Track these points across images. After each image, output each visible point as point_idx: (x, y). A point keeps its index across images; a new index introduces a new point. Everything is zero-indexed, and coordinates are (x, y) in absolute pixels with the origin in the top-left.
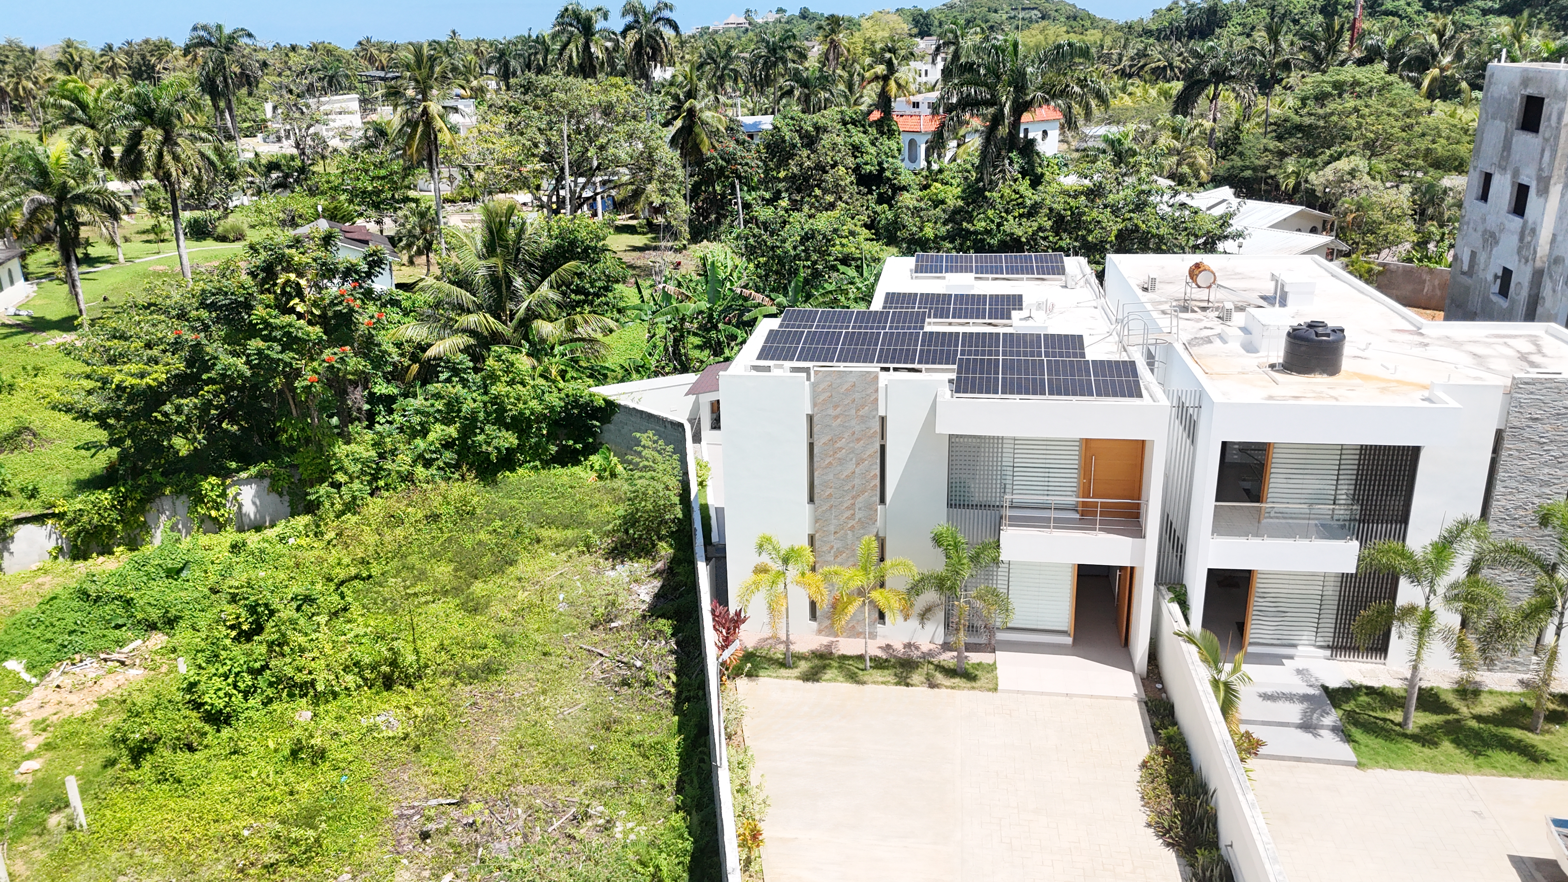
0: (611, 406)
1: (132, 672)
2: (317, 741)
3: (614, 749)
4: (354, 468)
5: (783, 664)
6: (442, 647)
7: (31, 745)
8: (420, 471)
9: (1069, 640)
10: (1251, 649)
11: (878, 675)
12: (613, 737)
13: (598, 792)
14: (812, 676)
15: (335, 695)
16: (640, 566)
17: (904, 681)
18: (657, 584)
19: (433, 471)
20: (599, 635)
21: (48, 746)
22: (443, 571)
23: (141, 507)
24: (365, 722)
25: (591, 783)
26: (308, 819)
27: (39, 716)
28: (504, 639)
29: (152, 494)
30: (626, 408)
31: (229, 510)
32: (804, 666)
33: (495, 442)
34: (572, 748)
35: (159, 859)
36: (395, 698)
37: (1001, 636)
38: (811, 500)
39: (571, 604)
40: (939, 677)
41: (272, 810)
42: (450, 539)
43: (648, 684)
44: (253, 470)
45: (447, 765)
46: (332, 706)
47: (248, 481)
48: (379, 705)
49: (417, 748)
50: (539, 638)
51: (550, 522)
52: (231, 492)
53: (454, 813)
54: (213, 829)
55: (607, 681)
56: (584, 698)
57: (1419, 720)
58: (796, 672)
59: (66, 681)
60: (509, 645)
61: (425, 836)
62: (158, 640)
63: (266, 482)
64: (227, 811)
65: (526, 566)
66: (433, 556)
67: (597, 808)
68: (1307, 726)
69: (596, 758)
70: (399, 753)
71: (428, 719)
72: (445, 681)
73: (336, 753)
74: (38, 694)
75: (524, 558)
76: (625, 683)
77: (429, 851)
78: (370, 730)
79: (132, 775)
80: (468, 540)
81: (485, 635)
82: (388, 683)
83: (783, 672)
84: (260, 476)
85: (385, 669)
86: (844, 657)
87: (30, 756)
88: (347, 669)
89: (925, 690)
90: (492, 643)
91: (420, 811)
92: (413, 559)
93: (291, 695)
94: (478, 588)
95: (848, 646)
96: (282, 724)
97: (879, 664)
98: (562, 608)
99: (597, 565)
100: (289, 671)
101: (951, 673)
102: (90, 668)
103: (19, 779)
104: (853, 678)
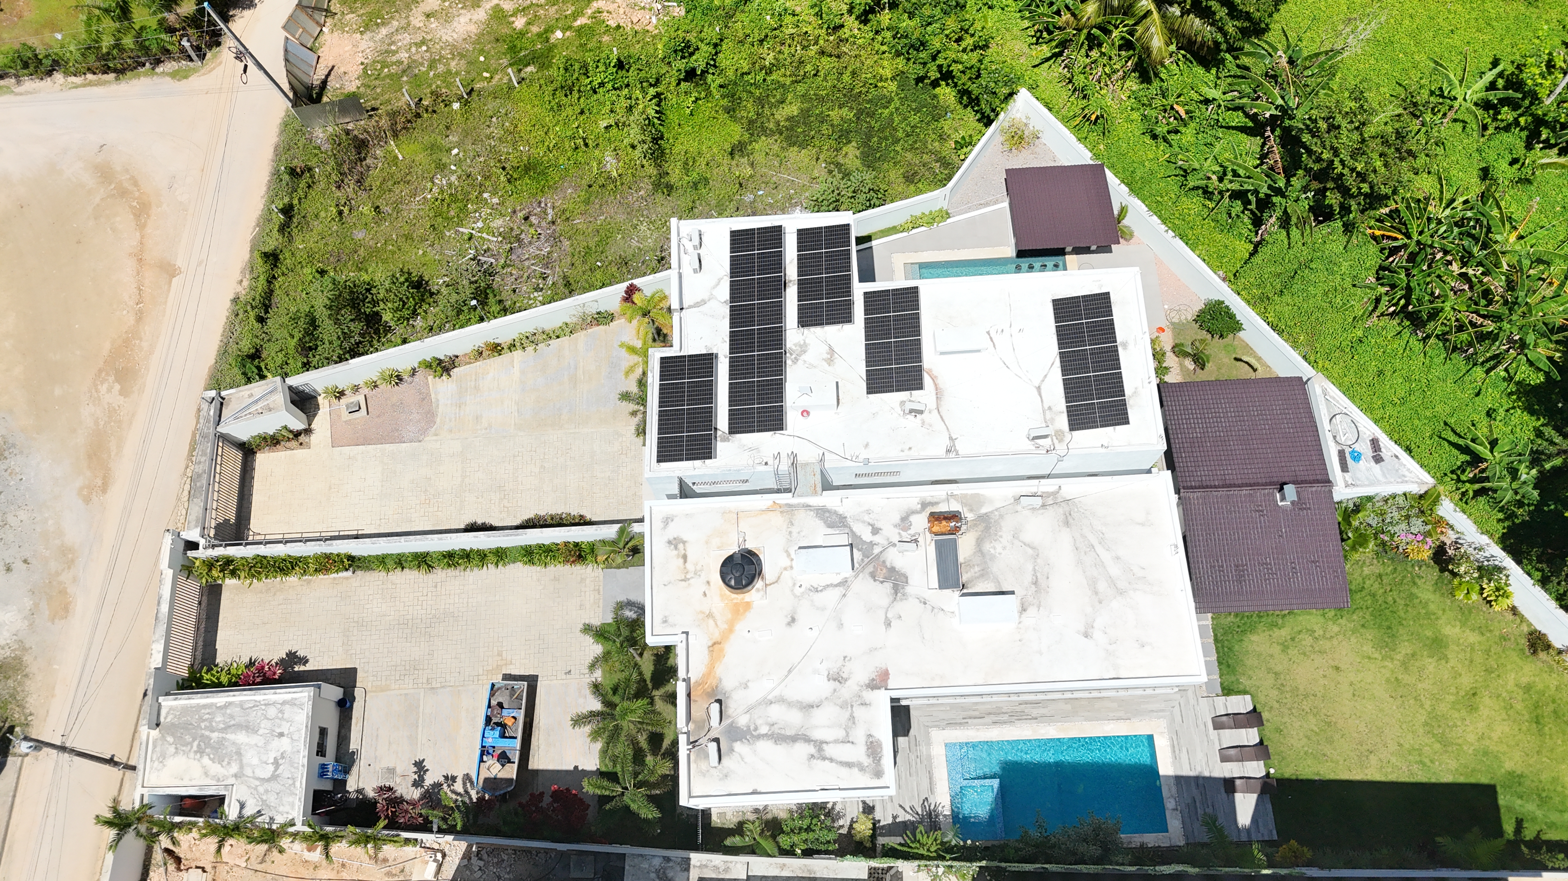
7: (579, 22)
61: (526, 219)
67: (550, 281)
87: (570, 28)
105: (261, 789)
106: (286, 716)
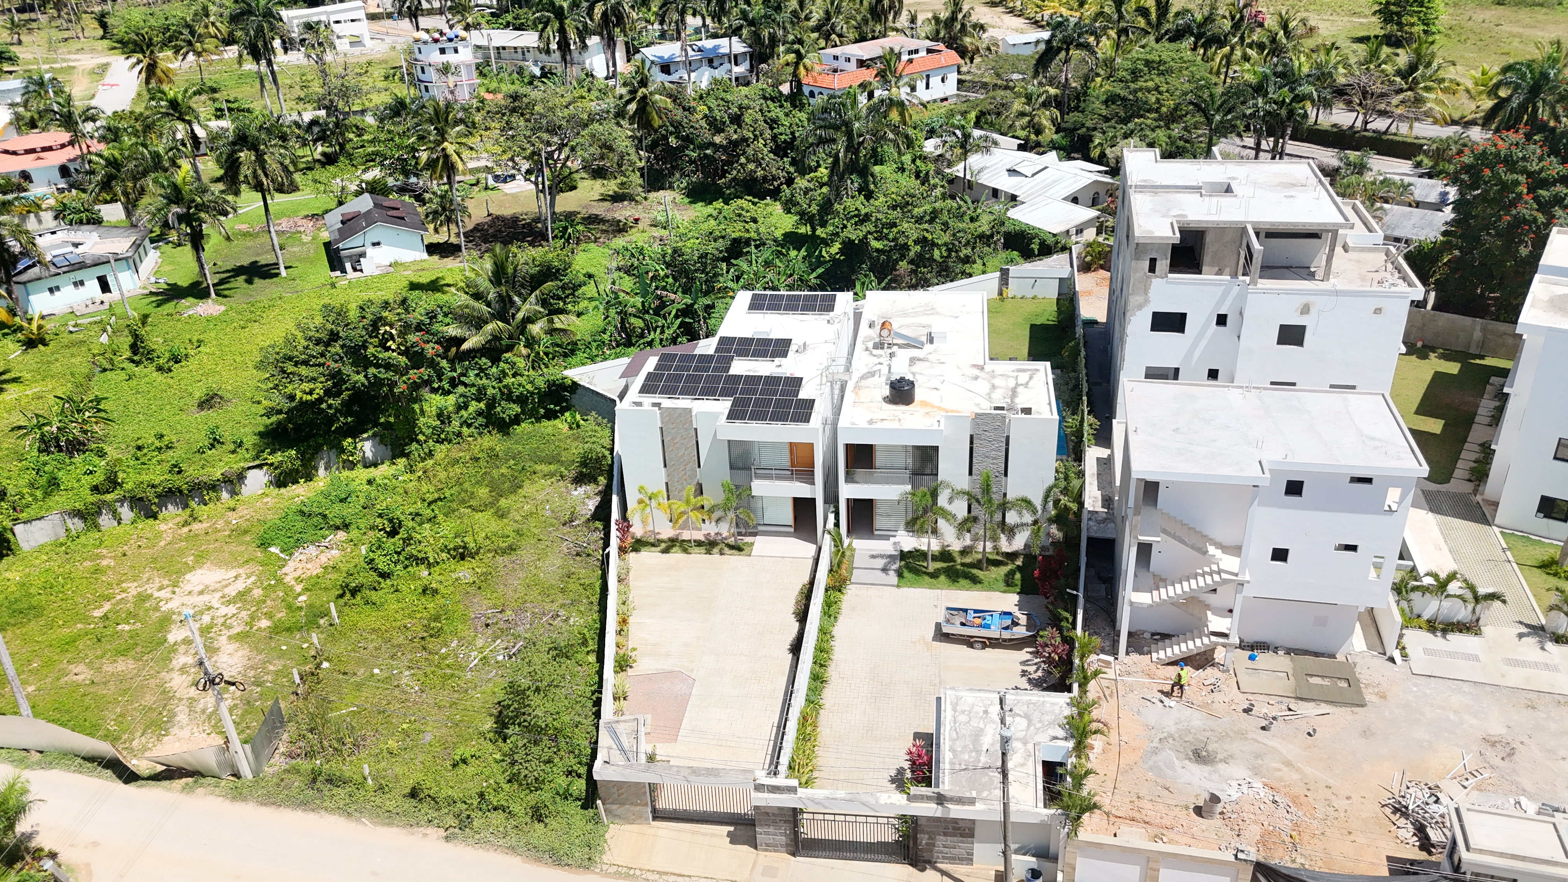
0: (575, 386)
1: (334, 552)
2: (434, 585)
3: (571, 586)
4: (429, 432)
5: (653, 545)
6: (487, 537)
7: (299, 589)
8: (465, 430)
9: (792, 530)
10: (876, 533)
11: (697, 549)
12: (571, 581)
13: (562, 606)
14: (666, 551)
15: (438, 563)
16: (590, 488)
17: (709, 552)
18: (598, 499)
19: (472, 429)
20: (566, 529)
21: (307, 590)
22: (483, 492)
23: (313, 458)
24: (454, 576)
25: (561, 601)
26: (437, 619)
27: (297, 574)
28: (518, 532)
29: (318, 449)
30: (584, 387)
31: (358, 456)
32: (663, 545)
33: (507, 412)
34: (552, 586)
35: (374, 636)
36: (466, 564)
37: (760, 528)
38: (665, 466)
39: (553, 511)
40: (726, 550)
41: (419, 616)
42: (485, 473)
43: (589, 555)
44: (370, 433)
45: (495, 595)
46: (437, 568)
47: (367, 439)
48: (459, 568)
49: (480, 588)
50: (536, 531)
51: (542, 461)
52: (359, 445)
53: (500, 616)
54: (394, 624)
55: (570, 553)
56: (559, 562)
57: (933, 566)
58: (659, 549)
59: (302, 557)
60: (521, 535)
61: (487, 625)
62: (341, 535)
63: (378, 439)
64: (399, 616)
65: (528, 489)
66: (477, 483)
67: (562, 612)
68: (885, 570)
69: (563, 591)
70: (472, 590)
71: (483, 574)
72: (490, 555)
73: (443, 590)
74: (291, 564)
75: (527, 483)
76: (578, 554)
77: (489, 631)
78: (457, 579)
79: (354, 601)
80: (495, 473)
81: (509, 530)
82: (463, 557)
83: (653, 549)
84: (374, 435)
85: (461, 550)
86: (684, 541)
87: (299, 595)
88: (442, 551)
89: (718, 556)
90: (512, 534)
91: (484, 615)
92: (466, 485)
93: (417, 564)
94: (503, 502)
95: (686, 535)
96: (415, 578)
97: (699, 544)
98: (548, 513)
99: (567, 488)
100: (415, 553)
101: (732, 547)
102: (312, 550)
103: (299, 605)
104: (685, 551)
105: (1039, 725)
106: (967, 708)
